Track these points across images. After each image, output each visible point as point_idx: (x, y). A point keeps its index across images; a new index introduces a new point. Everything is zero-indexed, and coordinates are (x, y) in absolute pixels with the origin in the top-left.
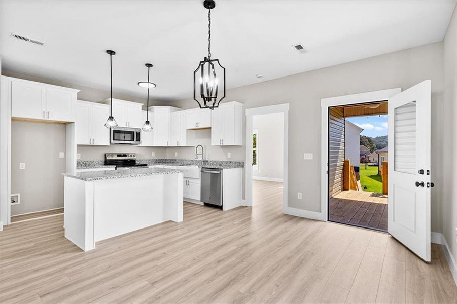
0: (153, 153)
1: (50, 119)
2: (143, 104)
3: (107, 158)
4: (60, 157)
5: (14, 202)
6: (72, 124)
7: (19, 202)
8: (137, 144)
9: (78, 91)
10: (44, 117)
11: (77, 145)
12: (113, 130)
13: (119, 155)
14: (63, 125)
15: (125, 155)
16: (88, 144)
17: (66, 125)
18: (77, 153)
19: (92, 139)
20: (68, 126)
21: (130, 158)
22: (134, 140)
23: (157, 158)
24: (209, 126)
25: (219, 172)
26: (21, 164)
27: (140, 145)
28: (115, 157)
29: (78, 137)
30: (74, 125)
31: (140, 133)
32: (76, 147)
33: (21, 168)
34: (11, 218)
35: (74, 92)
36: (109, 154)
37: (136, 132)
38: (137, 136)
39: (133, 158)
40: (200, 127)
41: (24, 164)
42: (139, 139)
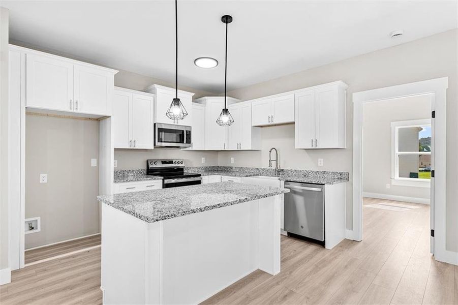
0: (202, 158)
1: (79, 111)
2: (193, 94)
3: (150, 166)
4: (92, 165)
5: (33, 228)
6: (108, 119)
7: (39, 230)
8: (186, 147)
9: (117, 72)
10: (71, 109)
11: (115, 149)
12: (159, 129)
13: (164, 162)
14: (95, 122)
15: (171, 162)
16: (128, 147)
17: (99, 120)
18: (115, 159)
19: (133, 141)
20: (102, 123)
21: (177, 165)
22: (183, 143)
23: (208, 166)
24: (291, 120)
25: (319, 190)
26: (42, 175)
27: (190, 149)
28: (159, 165)
29: (116, 138)
30: (110, 120)
31: (190, 131)
32: (113, 151)
33: (41, 182)
34: (25, 252)
35: (111, 74)
36: (152, 161)
37: (186, 131)
38: (187, 136)
39: (180, 165)
40: (275, 122)
41: (46, 175)
42: (189, 141)
